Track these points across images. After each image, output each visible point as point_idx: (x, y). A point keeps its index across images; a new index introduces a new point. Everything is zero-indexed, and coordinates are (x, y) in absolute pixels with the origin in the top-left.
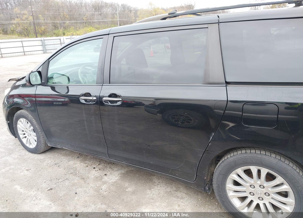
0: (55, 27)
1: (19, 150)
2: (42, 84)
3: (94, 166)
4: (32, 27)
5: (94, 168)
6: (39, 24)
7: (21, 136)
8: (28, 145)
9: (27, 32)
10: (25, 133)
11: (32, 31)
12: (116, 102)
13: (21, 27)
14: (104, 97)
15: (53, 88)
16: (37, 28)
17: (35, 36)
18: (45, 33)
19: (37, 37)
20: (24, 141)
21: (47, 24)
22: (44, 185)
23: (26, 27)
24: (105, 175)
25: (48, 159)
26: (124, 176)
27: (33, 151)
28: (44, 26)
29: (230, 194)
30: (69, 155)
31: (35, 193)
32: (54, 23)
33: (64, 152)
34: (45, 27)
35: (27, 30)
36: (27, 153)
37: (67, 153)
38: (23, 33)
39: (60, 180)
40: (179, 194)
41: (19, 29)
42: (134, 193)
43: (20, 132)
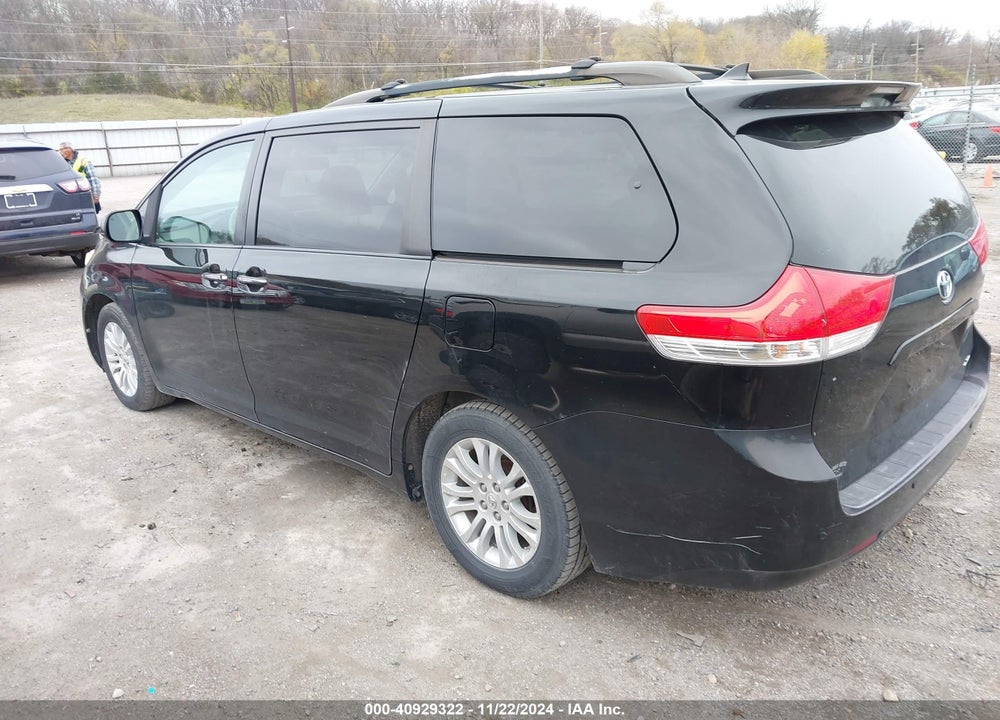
0: (352, 81)
1: (108, 401)
2: (143, 241)
3: (245, 447)
4: (286, 82)
5: (244, 450)
6: (307, 75)
7: (112, 367)
8: (123, 389)
9: (268, 97)
10: (120, 359)
11: (285, 94)
12: (260, 285)
13: (255, 81)
14: (238, 274)
15: (169, 253)
16: (299, 86)
17: (292, 110)
18: (319, 100)
19: (295, 111)
20: (117, 377)
21: (327, 73)
22: (121, 471)
23: (267, 82)
24: (259, 465)
25: (157, 423)
26: (298, 471)
27: (133, 404)
28: (320, 77)
29: (450, 504)
30: (207, 420)
31: (95, 482)
32: (351, 71)
33: (201, 412)
34: (323, 81)
35: (270, 88)
36: (121, 408)
37: (207, 415)
38: (257, 99)
39: (158, 465)
40: (387, 515)
41: (247, 86)
42: (293, 503)
43: (109, 357)
